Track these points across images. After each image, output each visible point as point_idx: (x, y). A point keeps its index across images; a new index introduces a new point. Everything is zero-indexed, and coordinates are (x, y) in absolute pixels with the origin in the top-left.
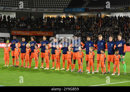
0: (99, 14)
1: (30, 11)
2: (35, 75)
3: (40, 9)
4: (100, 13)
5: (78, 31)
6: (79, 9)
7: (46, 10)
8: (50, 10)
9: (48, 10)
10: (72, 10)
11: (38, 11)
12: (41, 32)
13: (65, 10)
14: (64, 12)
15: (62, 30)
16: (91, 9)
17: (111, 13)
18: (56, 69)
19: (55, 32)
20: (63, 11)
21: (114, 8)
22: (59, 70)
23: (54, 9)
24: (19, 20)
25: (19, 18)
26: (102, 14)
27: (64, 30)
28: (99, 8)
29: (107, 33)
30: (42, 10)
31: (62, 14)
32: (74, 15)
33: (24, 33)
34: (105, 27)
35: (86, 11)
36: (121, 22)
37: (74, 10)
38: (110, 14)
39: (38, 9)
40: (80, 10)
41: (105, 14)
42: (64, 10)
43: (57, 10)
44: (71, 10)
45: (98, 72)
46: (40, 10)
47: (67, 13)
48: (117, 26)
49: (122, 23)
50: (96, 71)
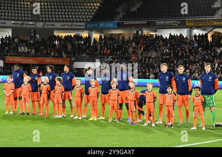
0: (140, 32)
1: (34, 26)
2: (61, 129)
3: (49, 23)
4: (141, 30)
5: (108, 58)
6: (109, 23)
7: (58, 25)
8: (65, 25)
9: (62, 25)
10: (98, 25)
11: (46, 27)
12: (50, 58)
13: (88, 25)
14: (86, 29)
15: (83, 55)
16: (127, 23)
17: (158, 30)
18: (91, 119)
19: (73, 59)
20: (84, 27)
21: (163, 22)
22: (96, 120)
23: (71, 23)
24: (16, 40)
25: (17, 37)
26: (144, 32)
27: (85, 55)
28: (139, 22)
29: (152, 59)
30: (52, 25)
31: (83, 32)
32: (101, 32)
33: (24, 60)
34: (149, 51)
35: (120, 26)
36: (173, 43)
37: (102, 25)
38: (156, 31)
39: (47, 23)
40: (111, 25)
41: (148, 32)
42: (86, 25)
43: (75, 25)
44: (96, 25)
45: (162, 123)
46: (48, 25)
47: (90, 30)
48: (167, 50)
49: (175, 45)
50: (159, 122)
